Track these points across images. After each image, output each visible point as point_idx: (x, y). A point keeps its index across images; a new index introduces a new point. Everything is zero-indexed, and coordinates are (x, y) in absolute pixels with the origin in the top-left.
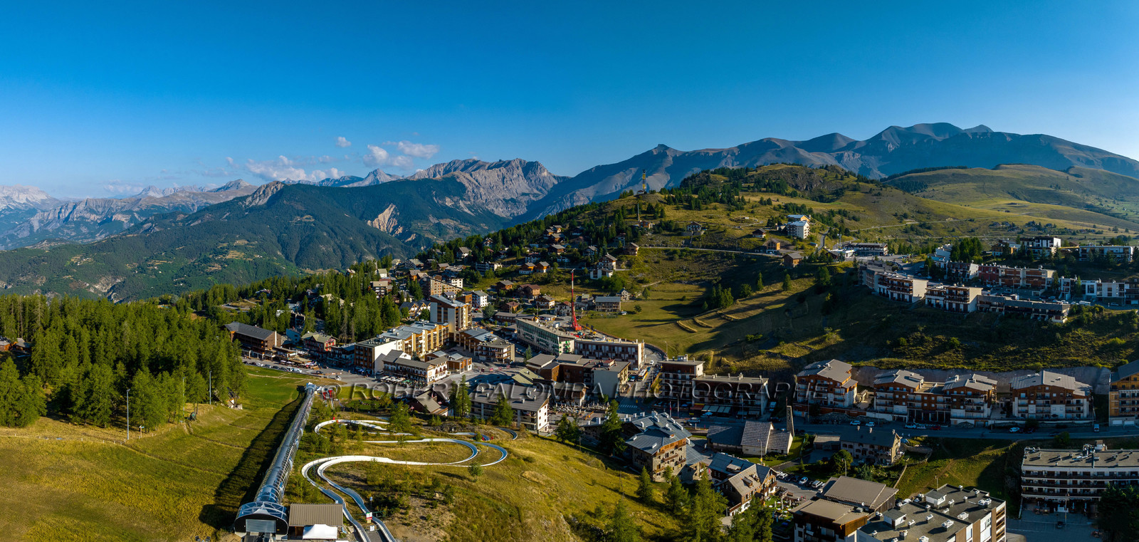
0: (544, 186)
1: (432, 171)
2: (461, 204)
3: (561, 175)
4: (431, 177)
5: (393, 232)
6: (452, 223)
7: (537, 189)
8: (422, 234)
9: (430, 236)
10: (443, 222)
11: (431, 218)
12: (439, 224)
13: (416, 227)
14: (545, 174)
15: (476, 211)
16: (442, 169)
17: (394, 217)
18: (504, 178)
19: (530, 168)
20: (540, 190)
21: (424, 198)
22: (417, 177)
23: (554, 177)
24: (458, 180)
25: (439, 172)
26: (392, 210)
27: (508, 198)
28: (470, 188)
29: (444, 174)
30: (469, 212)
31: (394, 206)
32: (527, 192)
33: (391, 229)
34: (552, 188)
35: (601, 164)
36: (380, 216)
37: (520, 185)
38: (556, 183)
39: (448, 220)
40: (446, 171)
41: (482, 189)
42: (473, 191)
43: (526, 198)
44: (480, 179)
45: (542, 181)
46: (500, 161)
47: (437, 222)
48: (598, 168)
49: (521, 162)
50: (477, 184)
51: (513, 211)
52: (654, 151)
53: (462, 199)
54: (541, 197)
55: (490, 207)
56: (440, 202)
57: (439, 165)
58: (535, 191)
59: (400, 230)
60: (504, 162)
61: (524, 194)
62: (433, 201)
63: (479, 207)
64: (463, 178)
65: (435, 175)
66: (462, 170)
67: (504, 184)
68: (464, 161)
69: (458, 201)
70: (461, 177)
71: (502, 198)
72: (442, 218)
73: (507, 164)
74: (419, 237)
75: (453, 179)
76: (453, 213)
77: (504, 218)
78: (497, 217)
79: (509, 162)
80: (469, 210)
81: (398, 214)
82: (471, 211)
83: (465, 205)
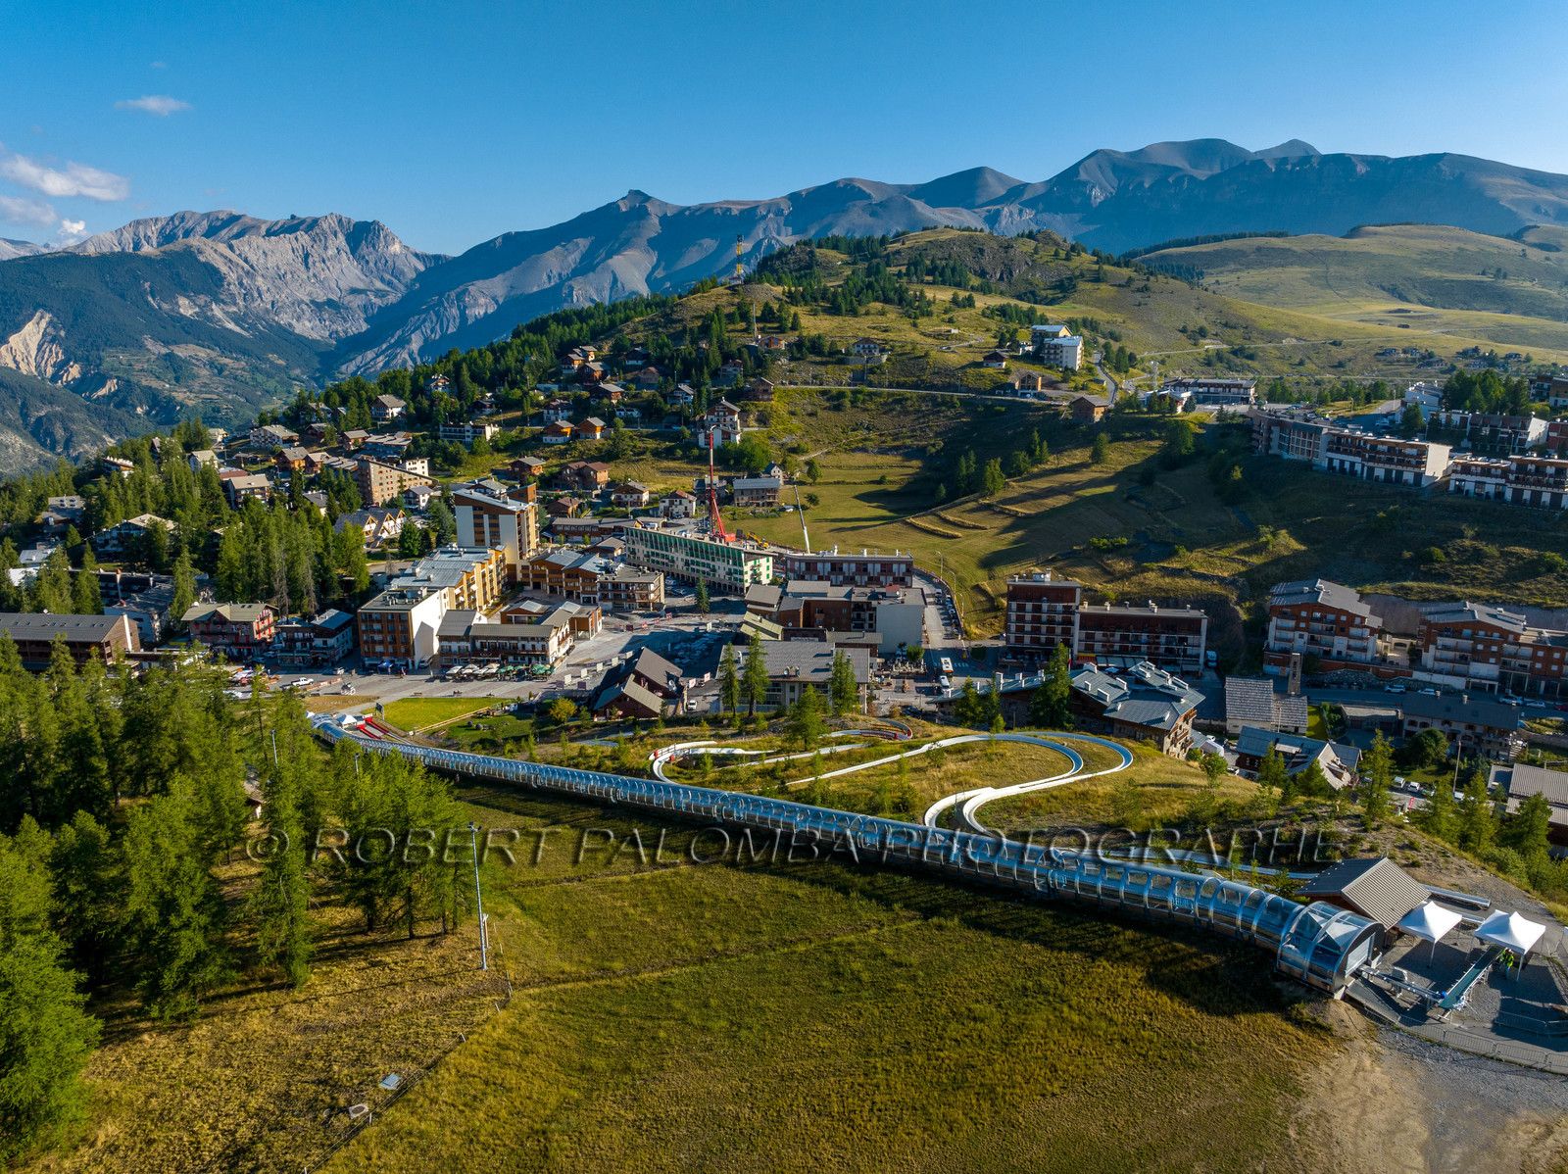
0: (396, 273)
1: (128, 237)
2: (217, 311)
3: (432, 251)
4: (130, 249)
5: (55, 378)
6: (203, 354)
7: (382, 280)
8: (134, 379)
9: (155, 384)
10: (182, 352)
11: (149, 343)
12: (170, 357)
13: (116, 365)
14: (396, 248)
15: (252, 327)
16: (153, 232)
17: (52, 341)
18: (307, 256)
19: (361, 236)
20: (389, 283)
21: (122, 296)
22: (91, 250)
23: (416, 255)
24: (202, 259)
25: (148, 239)
26: (43, 324)
27: (321, 299)
28: (232, 277)
29: (160, 245)
30: (237, 329)
31: (48, 317)
32: (361, 286)
33: (50, 371)
34: (414, 281)
35: (513, 230)
36: (14, 340)
37: (344, 272)
38: (422, 268)
39: (191, 346)
40: (167, 237)
41: (260, 281)
42: (241, 284)
43: (357, 301)
44: (252, 258)
45: (390, 263)
46: (293, 217)
47: (164, 351)
48: (507, 238)
49: (340, 221)
50: (246, 267)
51: (334, 327)
52: (621, 204)
53: (218, 301)
54: (392, 298)
55: (284, 319)
56: (165, 306)
57: (146, 222)
58: (379, 285)
59: (75, 371)
60: (303, 221)
61: (354, 291)
62: (148, 303)
63: (259, 318)
64: (213, 252)
65: (137, 246)
66: (208, 234)
67: (307, 268)
68: (207, 215)
69: (207, 305)
70: (208, 251)
71: (307, 299)
72: (176, 343)
73: (312, 225)
74: (127, 386)
75: (189, 255)
76: (200, 331)
77: (313, 341)
78: (301, 340)
79: (315, 222)
80: (237, 324)
81: (63, 333)
82: (243, 328)
83: (227, 313)
